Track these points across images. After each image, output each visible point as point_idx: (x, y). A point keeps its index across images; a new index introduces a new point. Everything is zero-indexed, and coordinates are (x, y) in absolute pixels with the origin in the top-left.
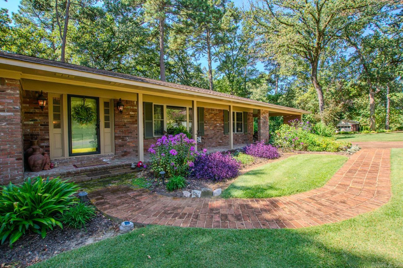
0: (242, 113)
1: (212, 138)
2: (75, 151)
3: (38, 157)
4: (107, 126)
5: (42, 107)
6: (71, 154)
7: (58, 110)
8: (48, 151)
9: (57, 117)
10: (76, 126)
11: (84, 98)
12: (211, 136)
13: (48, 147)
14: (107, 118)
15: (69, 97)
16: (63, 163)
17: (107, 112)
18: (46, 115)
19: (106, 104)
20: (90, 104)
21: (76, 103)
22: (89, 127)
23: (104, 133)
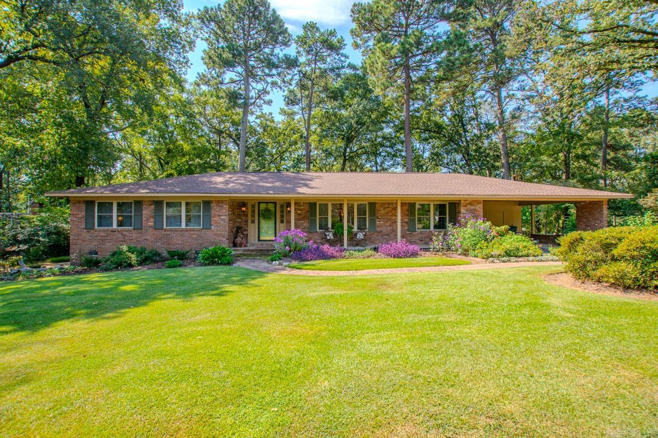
0: (446, 205)
1: (388, 235)
2: (261, 238)
3: (239, 240)
4: (282, 222)
5: (244, 211)
6: (259, 240)
7: (253, 212)
8: (247, 237)
9: (253, 216)
10: (263, 222)
11: (267, 203)
12: (386, 233)
13: (247, 234)
14: (282, 216)
15: (259, 203)
16: (253, 245)
17: (282, 212)
18: (247, 216)
19: (282, 206)
20: (271, 207)
21: (263, 206)
22: (271, 224)
23: (279, 227)
